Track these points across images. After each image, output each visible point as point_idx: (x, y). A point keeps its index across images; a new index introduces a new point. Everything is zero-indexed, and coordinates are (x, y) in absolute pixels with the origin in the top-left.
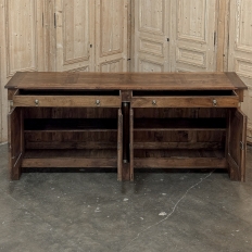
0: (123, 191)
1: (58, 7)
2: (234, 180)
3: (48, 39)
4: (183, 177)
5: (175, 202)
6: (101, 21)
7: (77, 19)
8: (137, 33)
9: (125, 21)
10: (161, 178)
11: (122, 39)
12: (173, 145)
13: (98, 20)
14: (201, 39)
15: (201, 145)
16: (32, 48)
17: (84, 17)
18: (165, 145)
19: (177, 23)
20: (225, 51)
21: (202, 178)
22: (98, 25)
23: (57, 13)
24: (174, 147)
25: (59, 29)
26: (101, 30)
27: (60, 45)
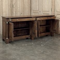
1: (14, 3)
3: (11, 10)
6: (24, 7)
7: (18, 6)
8: (32, 11)
9: (29, 8)
11: (28, 13)
13: (23, 7)
14: (48, 10)
16: (8, 12)
19: (42, 7)
23: (14, 4)
25: (14, 8)
27: (14, 12)
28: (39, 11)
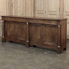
7: (19, 6)
13: (25, 7)
14: (55, 10)
16: (5, 12)
17: (21, 5)
20: (63, 13)
22: (25, 8)
23: (13, 3)
25: (13, 8)
26: (26, 10)
27: (13, 13)
28: (45, 12)
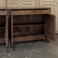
0: (8, 52)
2: (48, 43)
4: (30, 44)
5: (30, 53)
10: (22, 45)
12: (25, 33)
15: (34, 33)
18: (22, 33)
21: (37, 43)
24: (25, 34)
28: (18, 1)
